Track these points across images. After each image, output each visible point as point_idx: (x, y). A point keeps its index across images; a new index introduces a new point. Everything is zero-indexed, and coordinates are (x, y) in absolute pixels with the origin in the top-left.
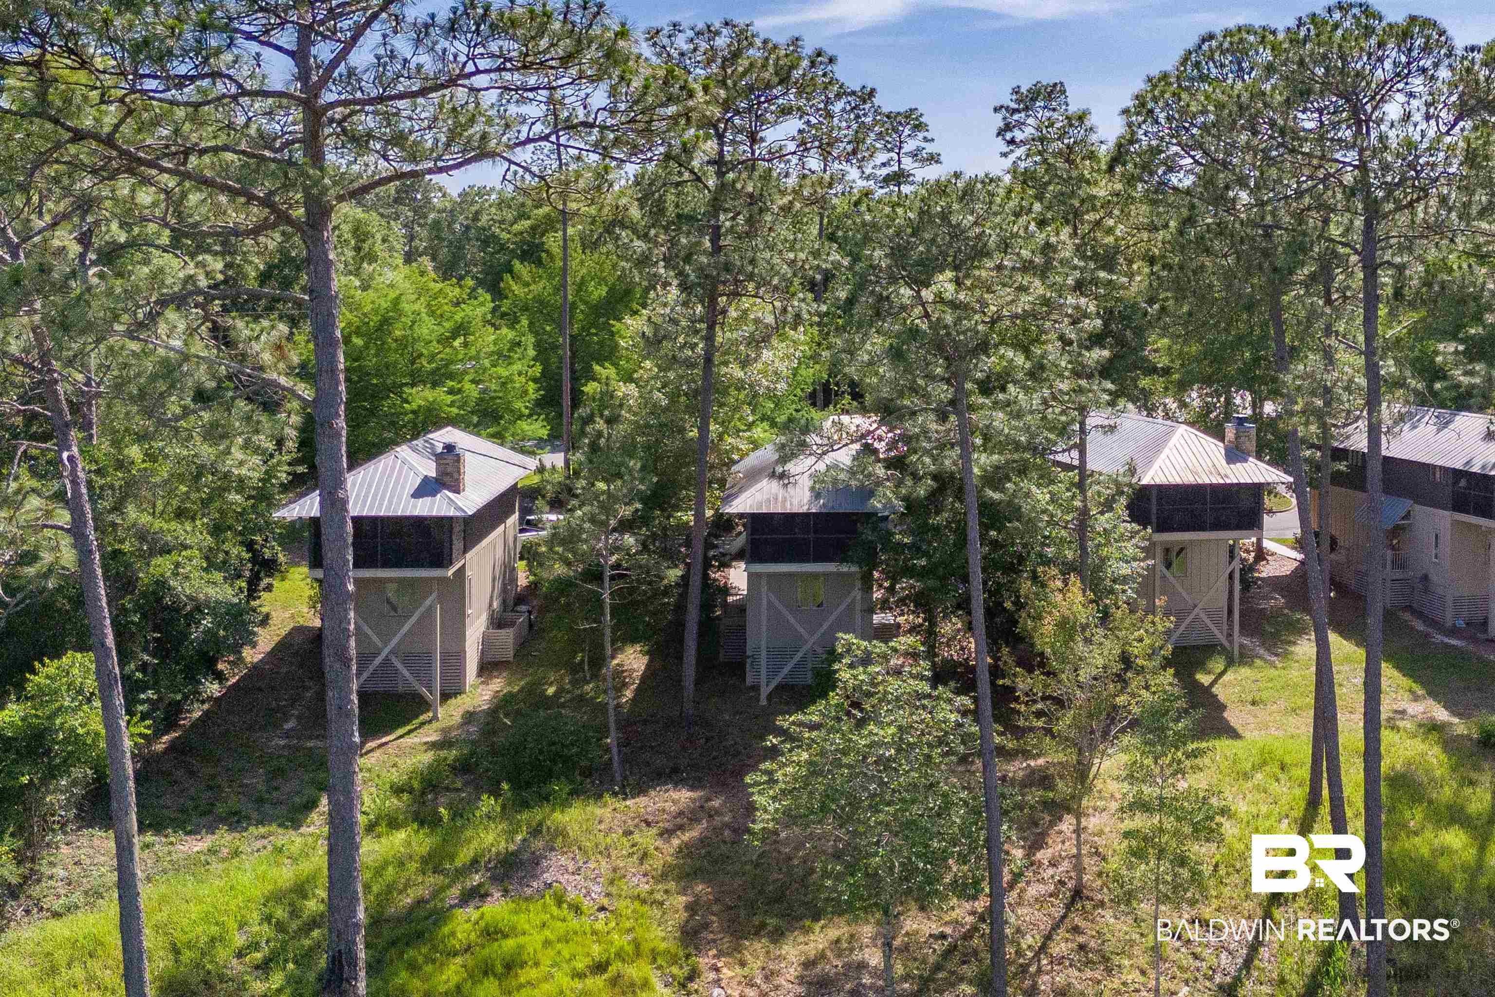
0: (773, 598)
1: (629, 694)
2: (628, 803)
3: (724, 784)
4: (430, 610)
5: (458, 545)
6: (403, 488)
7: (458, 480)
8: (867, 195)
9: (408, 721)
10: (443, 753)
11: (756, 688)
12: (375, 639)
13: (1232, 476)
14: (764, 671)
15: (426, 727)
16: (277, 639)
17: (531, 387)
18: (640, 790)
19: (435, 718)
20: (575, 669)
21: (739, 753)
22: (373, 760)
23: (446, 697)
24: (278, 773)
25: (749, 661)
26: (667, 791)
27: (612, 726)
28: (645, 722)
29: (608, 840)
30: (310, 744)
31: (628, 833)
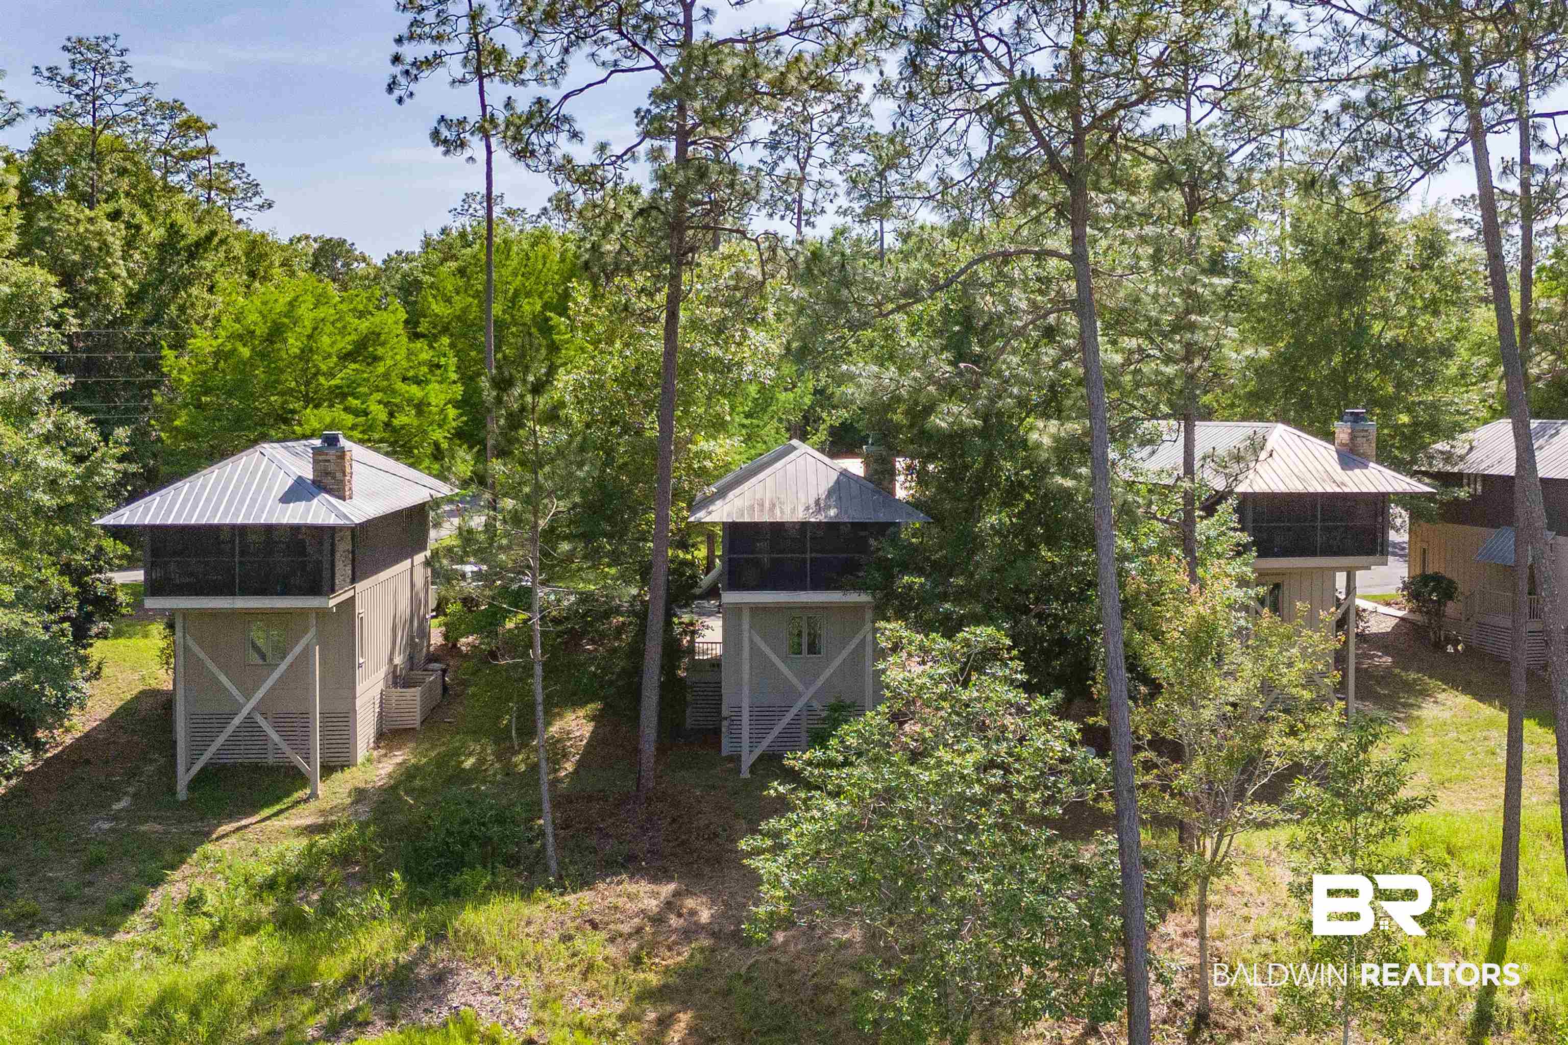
0: (757, 639)
1: (569, 766)
2: (567, 898)
3: (699, 876)
4: (306, 654)
5: (343, 570)
6: (269, 489)
7: (342, 482)
8: (842, 233)
9: (278, 800)
10: (322, 841)
11: (735, 759)
12: (235, 692)
13: (1350, 484)
14: (745, 735)
15: (302, 806)
16: (119, 704)
17: (452, 412)
18: (584, 882)
19: (314, 795)
20: (501, 737)
21: (716, 835)
22: (226, 847)
23: (328, 770)
24: (95, 864)
25: (725, 723)
26: (620, 883)
27: (546, 806)
28: (590, 798)
29: (540, 948)
30: (144, 828)
31: (566, 938)
